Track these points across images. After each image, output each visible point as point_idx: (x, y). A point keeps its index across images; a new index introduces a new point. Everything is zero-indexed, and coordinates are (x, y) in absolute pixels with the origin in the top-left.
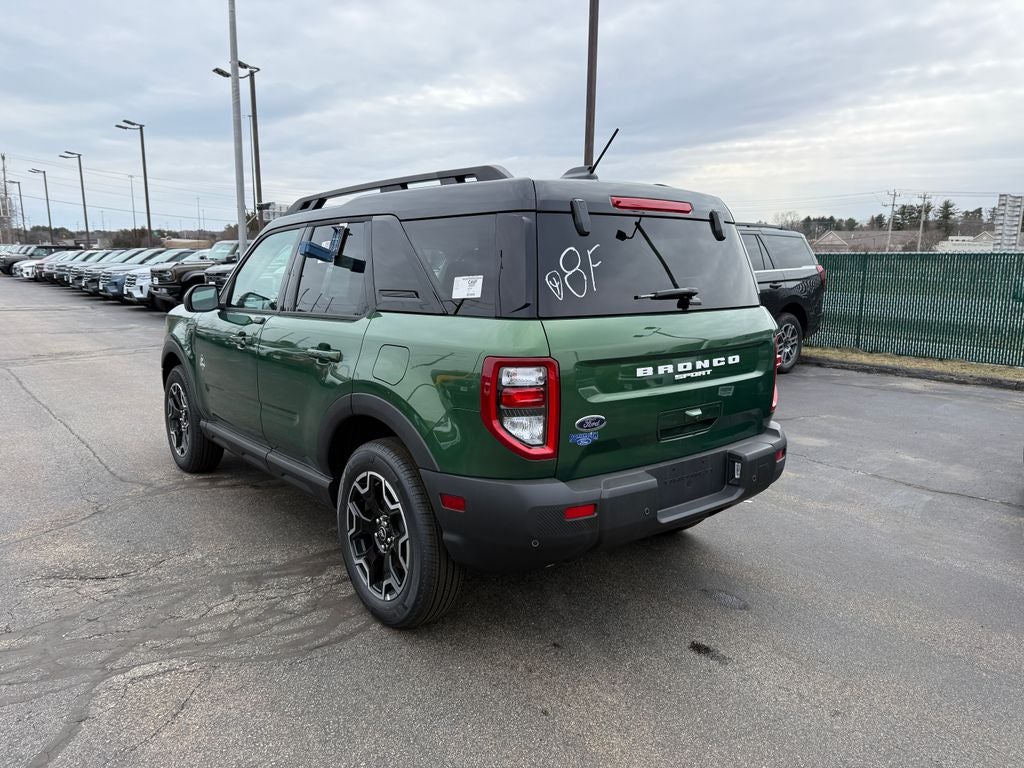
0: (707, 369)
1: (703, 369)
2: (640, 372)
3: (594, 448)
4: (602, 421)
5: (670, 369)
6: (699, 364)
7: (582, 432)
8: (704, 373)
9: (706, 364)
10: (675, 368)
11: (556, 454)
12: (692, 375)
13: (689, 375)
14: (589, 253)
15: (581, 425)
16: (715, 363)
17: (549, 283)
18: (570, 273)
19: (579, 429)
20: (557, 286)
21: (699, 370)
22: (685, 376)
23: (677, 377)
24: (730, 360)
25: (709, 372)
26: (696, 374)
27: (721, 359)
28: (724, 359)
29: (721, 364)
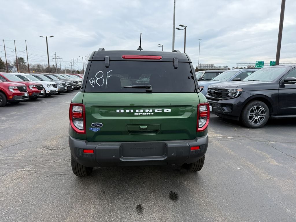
1: (149, 112)
2: (118, 111)
3: (98, 133)
4: (101, 125)
5: (132, 111)
6: (147, 111)
7: (93, 127)
8: (149, 114)
9: (151, 111)
10: (135, 111)
11: (85, 133)
12: (143, 114)
13: (142, 114)
14: (107, 73)
15: (93, 125)
16: (156, 111)
17: (90, 82)
18: (98, 79)
19: (92, 126)
20: (93, 83)
21: (147, 113)
22: (139, 114)
23: (135, 114)
24: (165, 111)
25: (152, 114)
26: (145, 114)
27: (160, 110)
28: (161, 110)
29: (160, 111)
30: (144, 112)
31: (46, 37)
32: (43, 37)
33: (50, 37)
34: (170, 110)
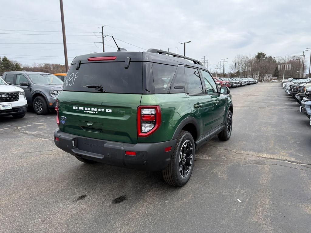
0: (96, 111)
1: (94, 111)
2: (74, 108)
4: (65, 119)
5: (82, 108)
6: (93, 109)
7: (62, 120)
8: (94, 112)
9: (96, 110)
10: (84, 109)
12: (90, 112)
13: (89, 112)
14: (76, 74)
15: (62, 118)
16: (99, 110)
17: (66, 82)
18: (70, 80)
21: (92, 111)
22: (87, 112)
23: (85, 111)
24: (107, 110)
25: (96, 113)
26: (91, 112)
27: (102, 109)
28: (104, 109)
29: (102, 111)
30: (91, 110)
31: (185, 43)
32: (182, 43)
33: (188, 42)
34: (110, 111)
